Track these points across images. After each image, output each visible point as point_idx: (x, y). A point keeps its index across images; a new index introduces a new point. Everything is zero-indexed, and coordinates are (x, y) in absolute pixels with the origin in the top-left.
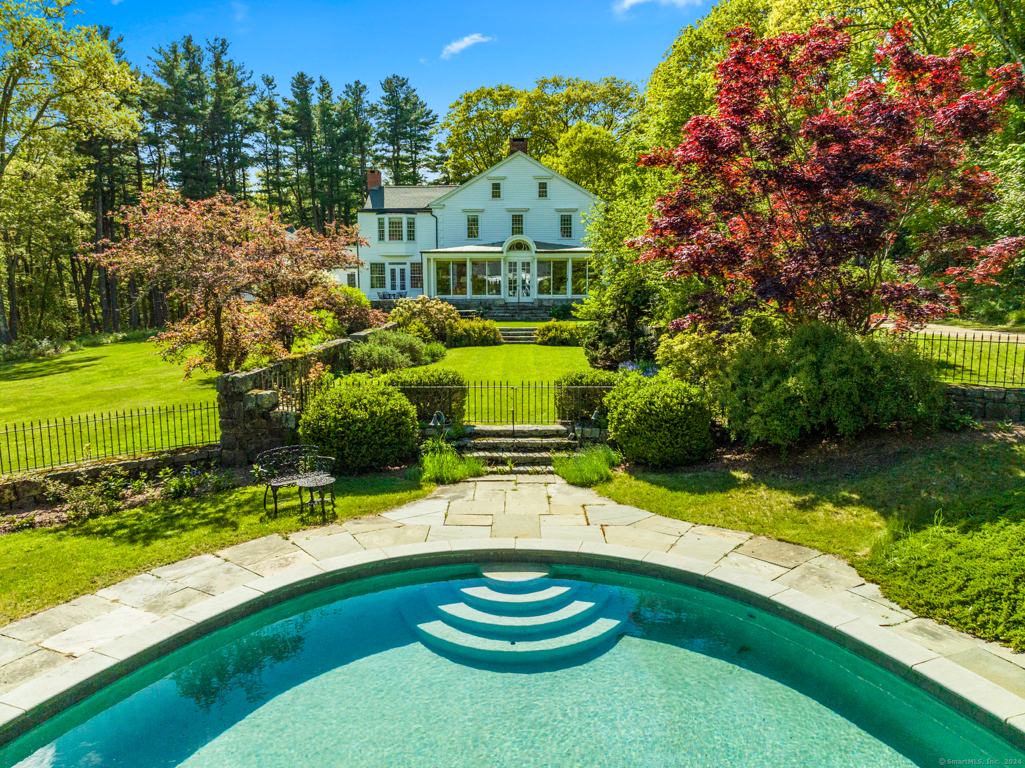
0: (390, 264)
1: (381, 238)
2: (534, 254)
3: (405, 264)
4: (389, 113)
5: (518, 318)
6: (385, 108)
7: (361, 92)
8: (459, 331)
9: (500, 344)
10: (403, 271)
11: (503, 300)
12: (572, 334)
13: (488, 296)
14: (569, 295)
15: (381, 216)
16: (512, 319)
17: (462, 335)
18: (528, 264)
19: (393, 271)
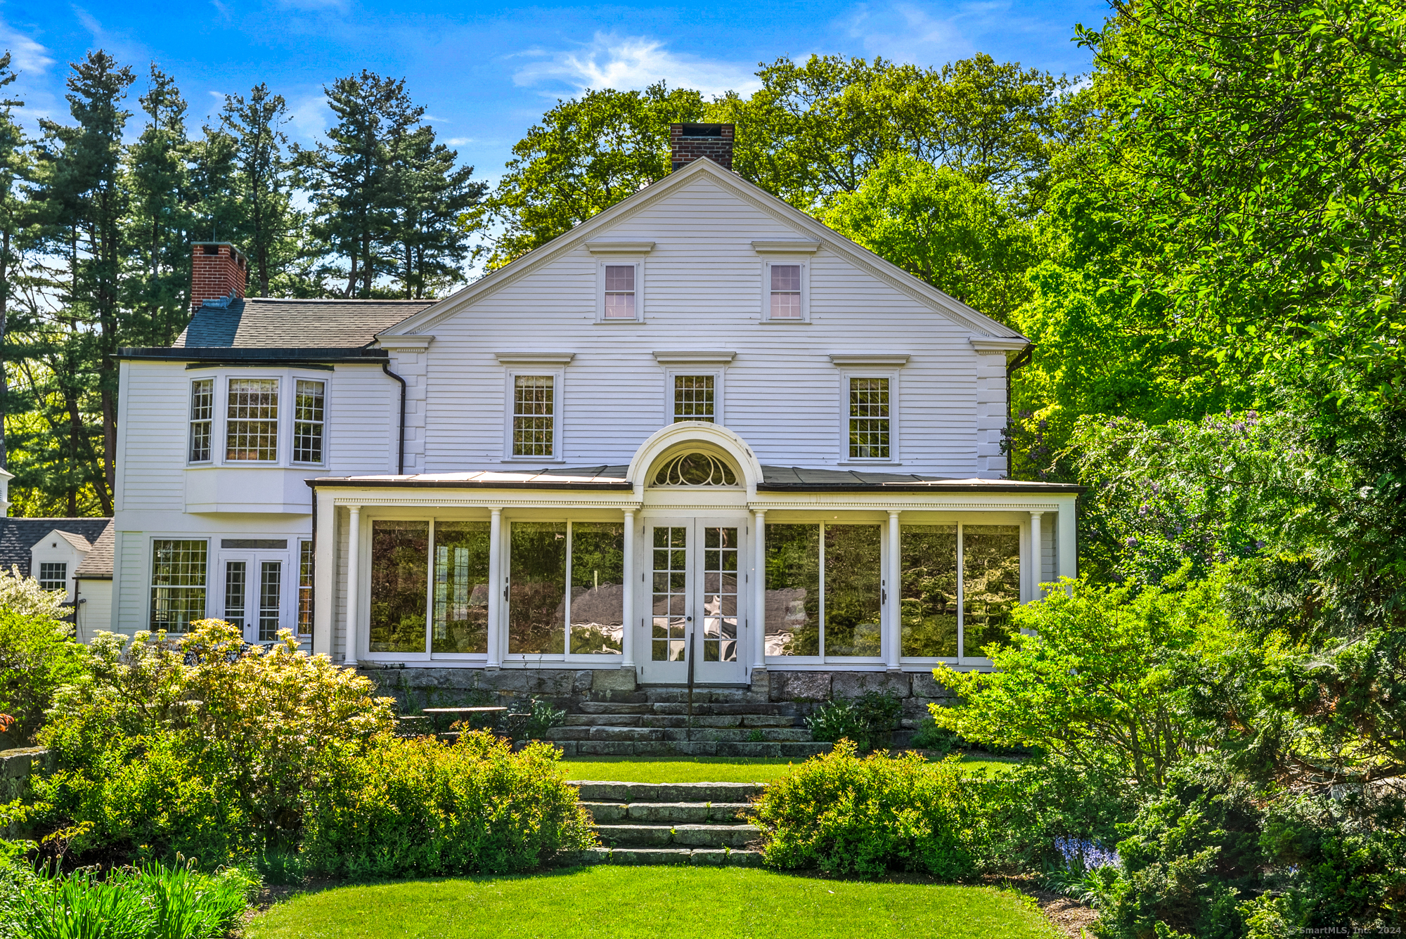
0: (226, 544)
1: (199, 452)
2: (752, 495)
3: (282, 544)
4: (348, 171)
5: (684, 744)
6: (336, 158)
7: (269, 111)
8: (368, 795)
9: (575, 862)
10: (271, 572)
11: (632, 673)
12: (937, 820)
13: (569, 659)
14: (891, 658)
15: (202, 374)
16: (664, 750)
17: (378, 817)
18: (732, 535)
19: (235, 572)
